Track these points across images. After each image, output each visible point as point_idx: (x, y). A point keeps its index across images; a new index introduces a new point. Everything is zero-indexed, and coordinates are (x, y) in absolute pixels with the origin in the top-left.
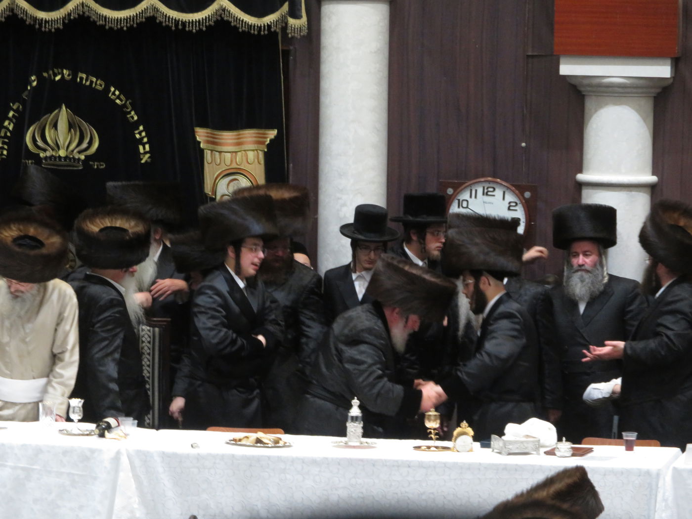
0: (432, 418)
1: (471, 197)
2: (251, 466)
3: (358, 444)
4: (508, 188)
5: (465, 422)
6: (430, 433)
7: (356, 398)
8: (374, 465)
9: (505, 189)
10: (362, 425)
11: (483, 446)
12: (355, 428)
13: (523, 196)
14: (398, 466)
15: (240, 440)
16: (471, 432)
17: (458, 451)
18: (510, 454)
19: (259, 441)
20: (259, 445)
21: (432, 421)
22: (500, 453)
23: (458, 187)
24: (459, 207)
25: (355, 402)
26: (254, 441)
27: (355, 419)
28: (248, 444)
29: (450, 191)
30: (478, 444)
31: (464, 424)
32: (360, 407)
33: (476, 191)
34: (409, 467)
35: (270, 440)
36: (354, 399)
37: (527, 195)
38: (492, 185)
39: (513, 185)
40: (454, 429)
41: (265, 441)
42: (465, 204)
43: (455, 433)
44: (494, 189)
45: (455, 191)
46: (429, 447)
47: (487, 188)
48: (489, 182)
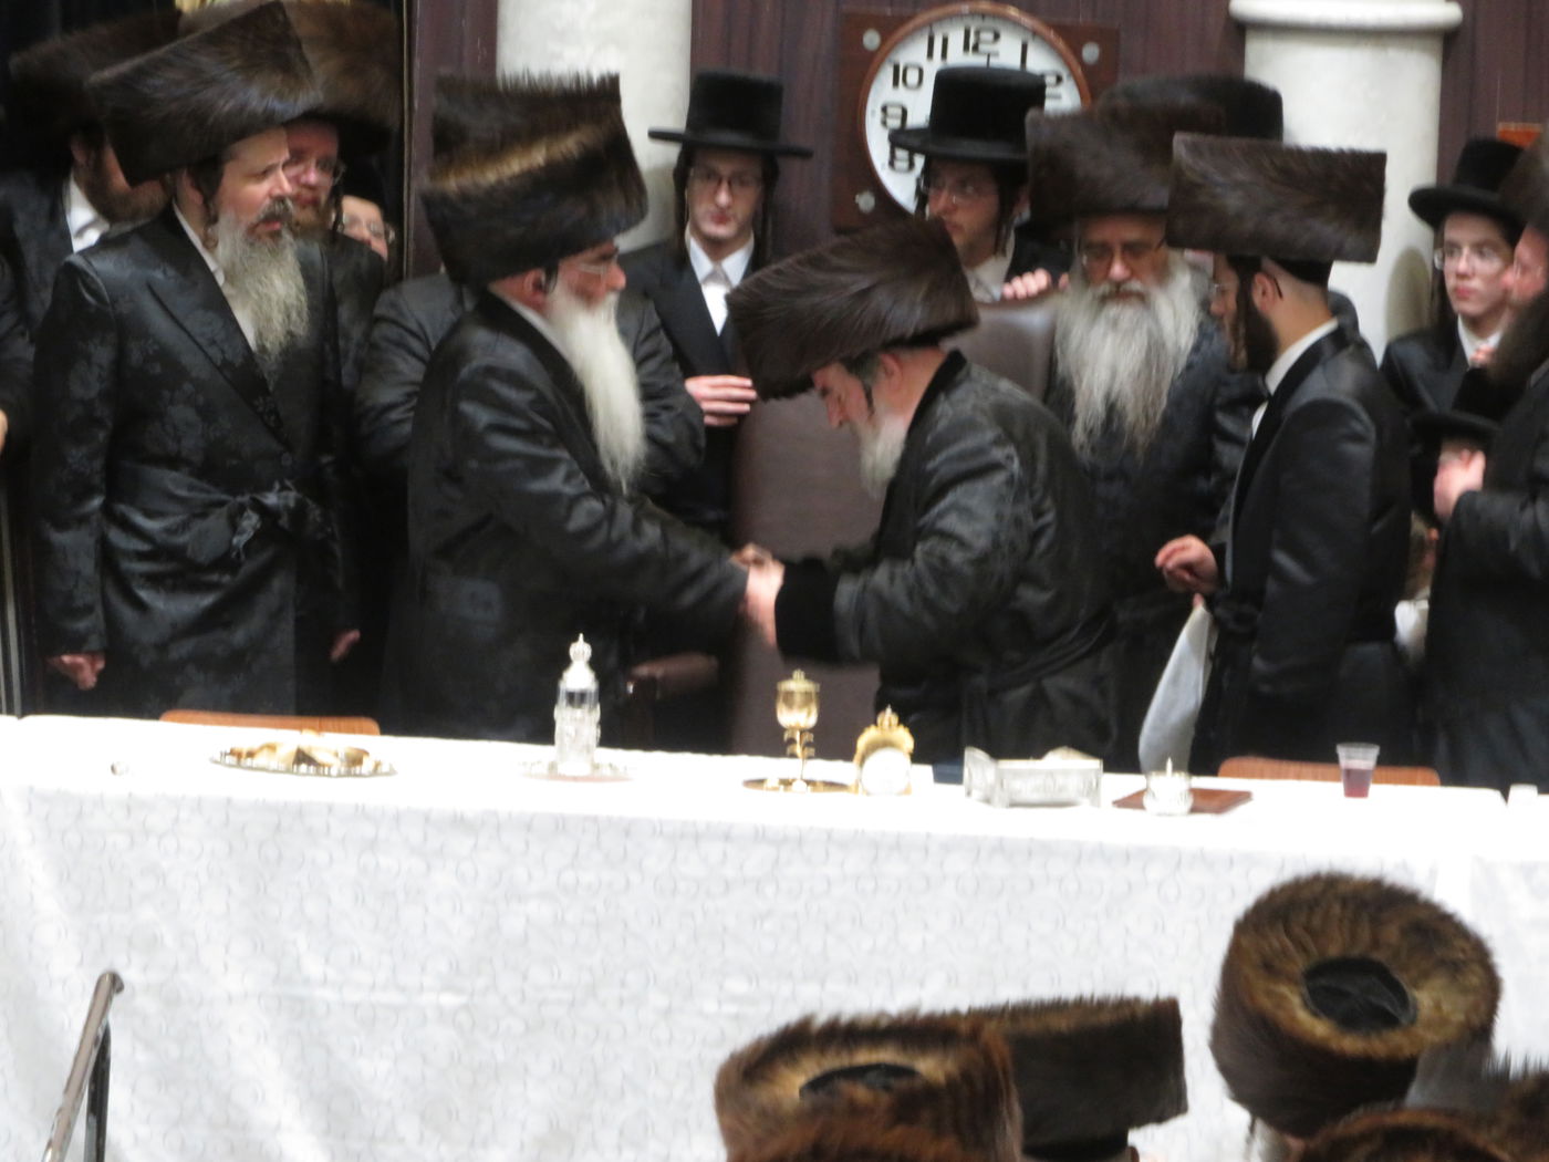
0: (798, 699)
1: (930, 54)
2: (278, 828)
3: (586, 770)
4: (1035, 34)
5: (889, 710)
6: (792, 741)
7: (581, 636)
8: (627, 833)
9: (1029, 36)
10: (597, 715)
11: (940, 778)
12: (577, 724)
13: (1077, 53)
14: (697, 837)
15: (251, 754)
16: (905, 738)
17: (868, 794)
18: (1014, 805)
19: (302, 757)
20: (304, 767)
21: (795, 707)
22: (988, 801)
23: (896, 28)
24: (896, 83)
25: (580, 650)
26: (292, 758)
27: (576, 699)
28: (273, 765)
29: (871, 39)
30: (927, 771)
31: (888, 717)
32: (594, 663)
33: (945, 42)
34: (727, 837)
35: (336, 755)
36: (576, 640)
37: (1091, 52)
38: (989, 23)
39: (1051, 26)
40: (859, 731)
41: (319, 756)
42: (912, 77)
43: (862, 743)
44: (997, 37)
45: (884, 40)
46: (787, 783)
47: (977, 33)
48: (983, 16)
